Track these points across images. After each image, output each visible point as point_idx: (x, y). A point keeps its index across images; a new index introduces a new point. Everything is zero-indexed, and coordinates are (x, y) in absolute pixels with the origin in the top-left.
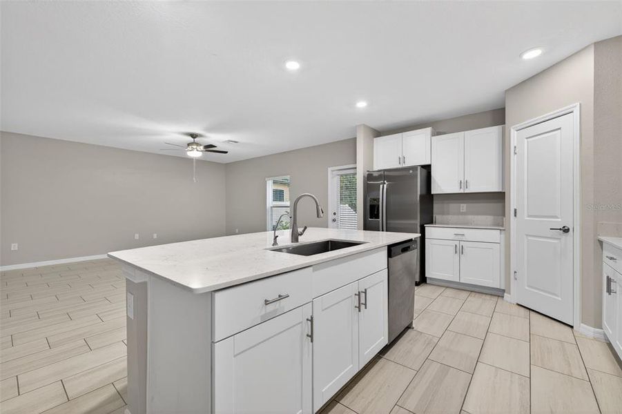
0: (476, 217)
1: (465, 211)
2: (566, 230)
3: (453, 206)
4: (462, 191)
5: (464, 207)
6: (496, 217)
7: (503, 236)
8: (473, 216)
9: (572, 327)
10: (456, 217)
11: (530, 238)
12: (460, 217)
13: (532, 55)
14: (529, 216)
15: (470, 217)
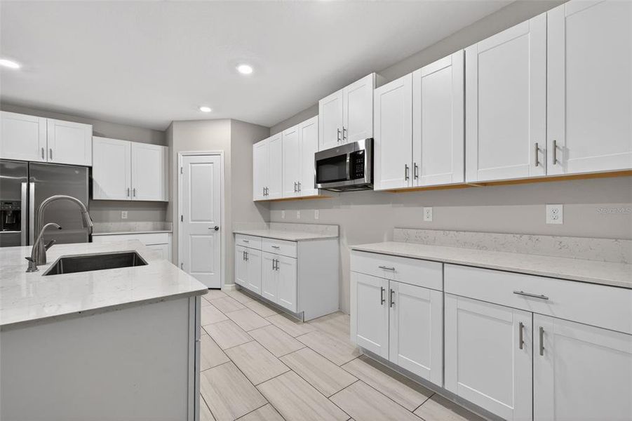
0: (138, 223)
1: (126, 217)
2: (217, 229)
3: (112, 213)
4: (129, 199)
5: (125, 214)
6: (155, 223)
7: (170, 238)
8: (135, 223)
9: (220, 289)
10: (118, 224)
11: (193, 236)
12: (122, 223)
13: (206, 110)
14: (192, 221)
15: (132, 224)
